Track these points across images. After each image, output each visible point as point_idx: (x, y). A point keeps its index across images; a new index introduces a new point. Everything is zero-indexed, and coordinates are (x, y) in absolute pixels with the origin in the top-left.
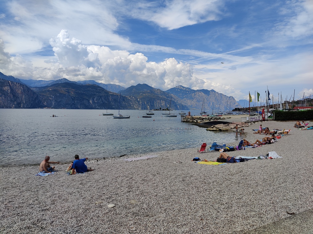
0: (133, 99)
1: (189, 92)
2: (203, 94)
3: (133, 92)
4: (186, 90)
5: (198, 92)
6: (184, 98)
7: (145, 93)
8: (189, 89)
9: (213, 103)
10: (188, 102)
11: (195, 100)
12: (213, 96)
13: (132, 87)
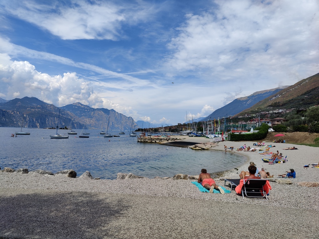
0: (17, 114)
1: (87, 110)
2: (103, 113)
3: (18, 106)
4: (85, 108)
5: (98, 110)
6: (82, 116)
7: (34, 108)
8: (88, 107)
9: (113, 122)
10: (87, 121)
11: (94, 119)
12: (113, 115)
13: (16, 100)
